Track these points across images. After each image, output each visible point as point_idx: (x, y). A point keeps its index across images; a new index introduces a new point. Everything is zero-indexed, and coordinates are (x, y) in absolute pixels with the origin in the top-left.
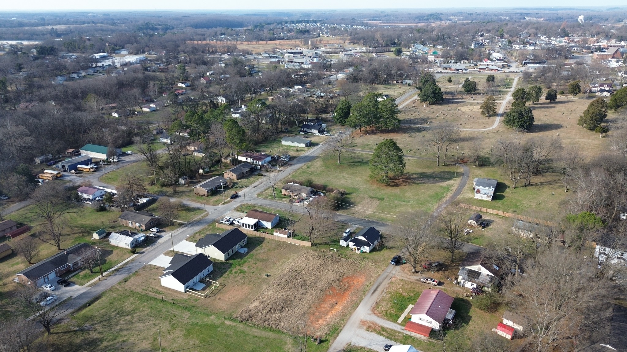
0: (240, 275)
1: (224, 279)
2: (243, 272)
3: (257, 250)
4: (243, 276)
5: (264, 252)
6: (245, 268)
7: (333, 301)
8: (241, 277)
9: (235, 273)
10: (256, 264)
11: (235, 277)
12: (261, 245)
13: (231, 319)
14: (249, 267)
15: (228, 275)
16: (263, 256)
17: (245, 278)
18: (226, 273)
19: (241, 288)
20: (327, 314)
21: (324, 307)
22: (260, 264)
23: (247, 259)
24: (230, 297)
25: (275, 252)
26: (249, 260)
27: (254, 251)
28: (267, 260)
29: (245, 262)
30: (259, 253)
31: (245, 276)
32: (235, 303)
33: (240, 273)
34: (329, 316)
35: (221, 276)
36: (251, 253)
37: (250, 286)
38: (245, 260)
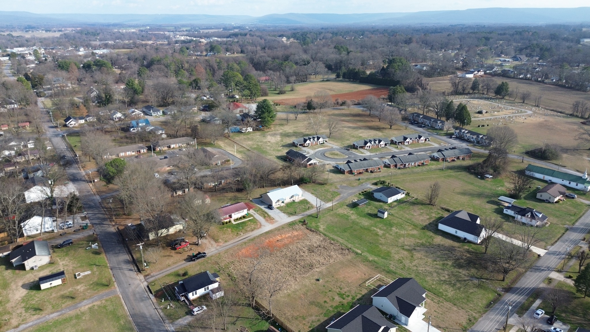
0: (344, 293)
1: (361, 292)
2: (341, 295)
3: (319, 320)
4: (341, 289)
5: (311, 315)
6: (337, 298)
7: (279, 243)
8: (343, 289)
9: (348, 296)
10: (325, 302)
11: (350, 291)
12: (312, 328)
13: (357, 253)
14: (334, 299)
15: (356, 296)
16: (315, 310)
17: (340, 287)
18: (358, 298)
19: (345, 278)
20: (289, 236)
21: (288, 241)
22: (321, 300)
23: (333, 311)
24: (356, 273)
25: (298, 314)
26: (331, 309)
27: (322, 321)
28: (312, 303)
29: (336, 307)
30: (317, 316)
31: (340, 290)
32: (352, 266)
33: (344, 294)
34: (289, 235)
35: (363, 296)
36: (326, 318)
37: (337, 277)
38: (336, 310)
